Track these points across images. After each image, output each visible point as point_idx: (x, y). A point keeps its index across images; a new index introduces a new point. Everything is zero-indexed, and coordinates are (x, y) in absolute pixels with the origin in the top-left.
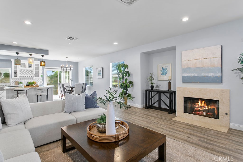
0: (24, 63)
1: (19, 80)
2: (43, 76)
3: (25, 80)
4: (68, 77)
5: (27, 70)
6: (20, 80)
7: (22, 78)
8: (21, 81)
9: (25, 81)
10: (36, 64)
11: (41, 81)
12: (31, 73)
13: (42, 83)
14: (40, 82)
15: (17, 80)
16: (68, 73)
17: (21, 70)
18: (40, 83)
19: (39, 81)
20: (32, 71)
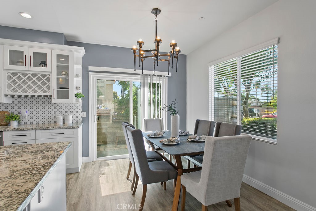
0: (22, 52)
1: (13, 108)
2: (84, 96)
3: (32, 108)
4: (158, 100)
5: (32, 75)
6: (16, 108)
7: (22, 102)
8: (19, 110)
9: (32, 113)
10: (59, 56)
11: (79, 112)
12: (44, 84)
13: (81, 119)
14: (77, 115)
15: (6, 108)
16: (158, 87)
17: (13, 74)
18: (77, 117)
19: (74, 112)
20: (48, 80)
